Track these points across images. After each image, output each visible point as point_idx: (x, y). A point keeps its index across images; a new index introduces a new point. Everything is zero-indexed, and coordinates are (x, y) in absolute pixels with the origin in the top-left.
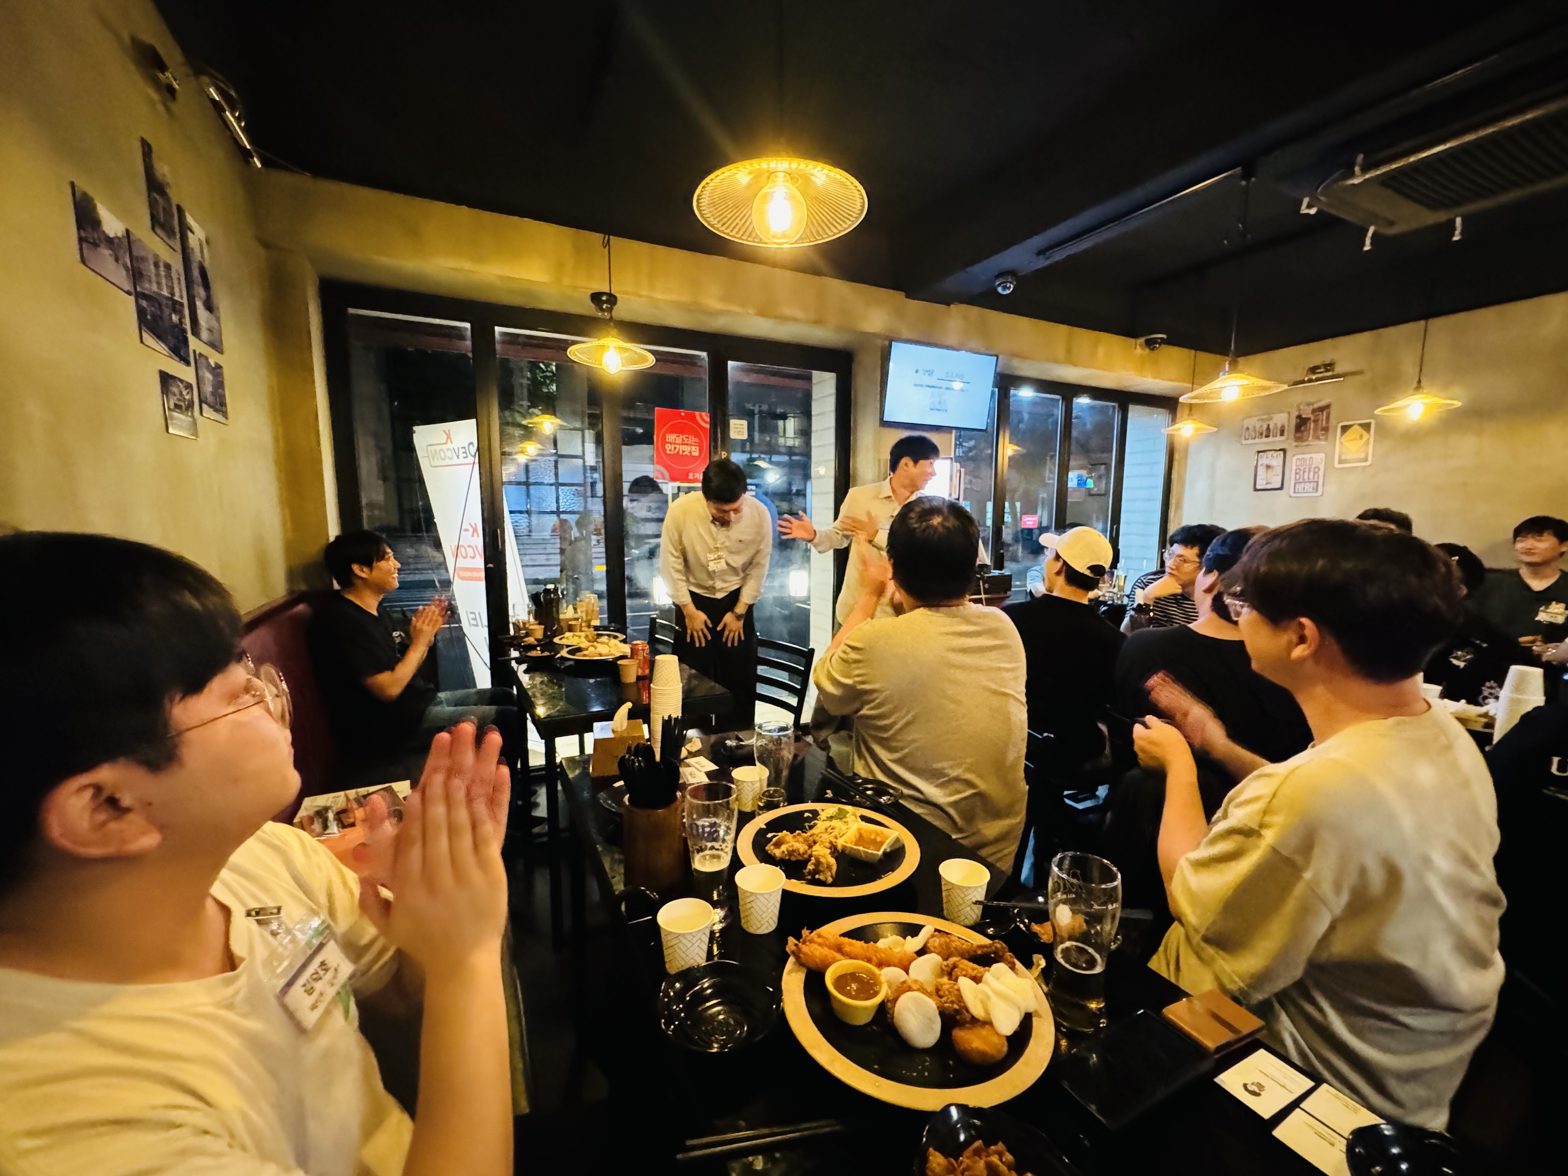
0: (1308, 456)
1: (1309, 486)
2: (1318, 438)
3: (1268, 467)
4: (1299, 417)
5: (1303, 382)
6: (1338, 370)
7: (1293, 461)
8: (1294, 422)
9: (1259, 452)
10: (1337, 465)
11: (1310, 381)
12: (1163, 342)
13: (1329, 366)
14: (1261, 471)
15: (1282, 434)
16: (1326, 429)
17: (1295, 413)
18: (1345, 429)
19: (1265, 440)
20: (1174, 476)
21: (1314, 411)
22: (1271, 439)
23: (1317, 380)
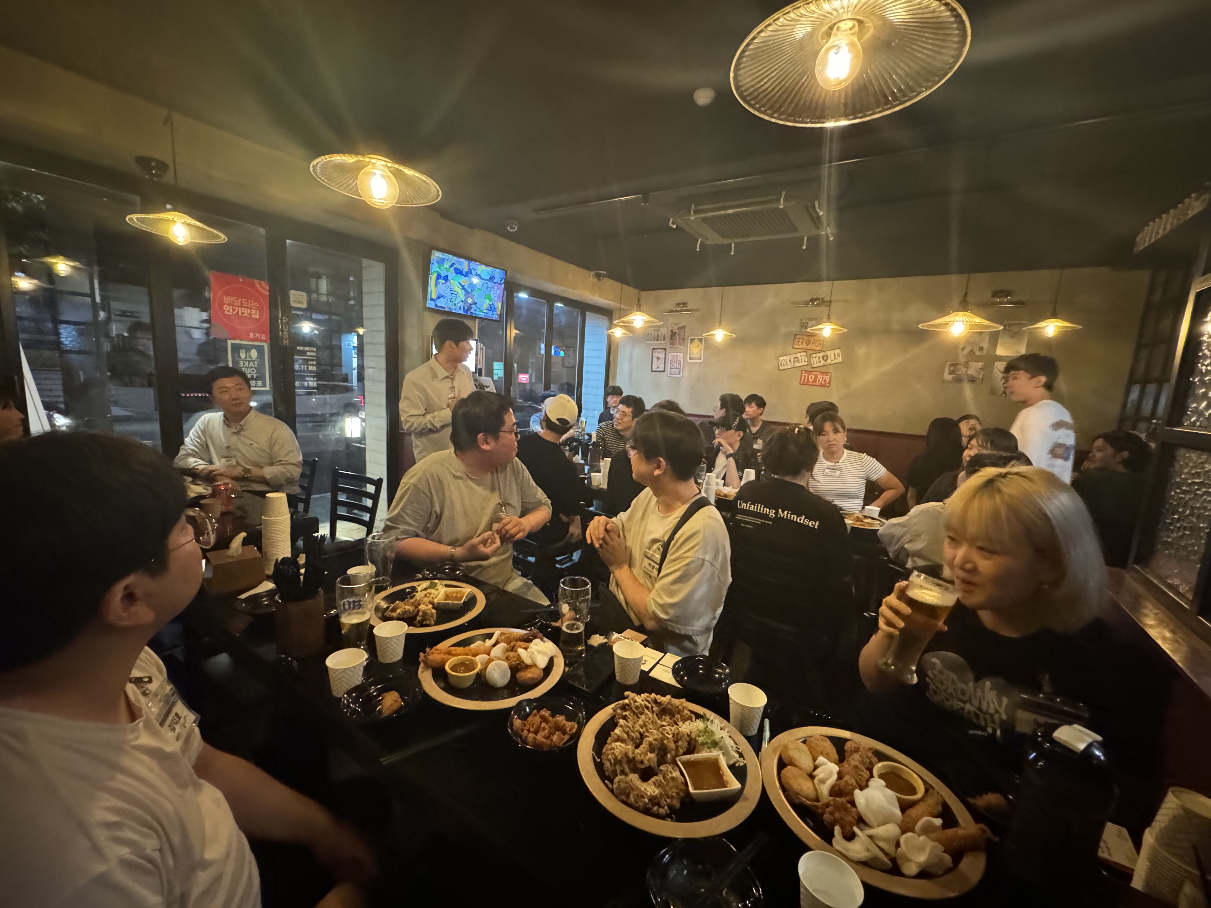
0: (676, 354)
1: (677, 371)
2: (680, 344)
3: (658, 358)
4: (672, 331)
5: (673, 311)
6: (689, 307)
7: (670, 356)
8: (669, 333)
9: (654, 349)
10: (689, 361)
11: (676, 311)
12: (604, 276)
13: (685, 304)
14: (655, 360)
15: (664, 340)
16: (683, 339)
17: (670, 329)
18: (692, 340)
19: (656, 342)
20: (611, 359)
21: (679, 328)
22: (659, 342)
23: (680, 311)
